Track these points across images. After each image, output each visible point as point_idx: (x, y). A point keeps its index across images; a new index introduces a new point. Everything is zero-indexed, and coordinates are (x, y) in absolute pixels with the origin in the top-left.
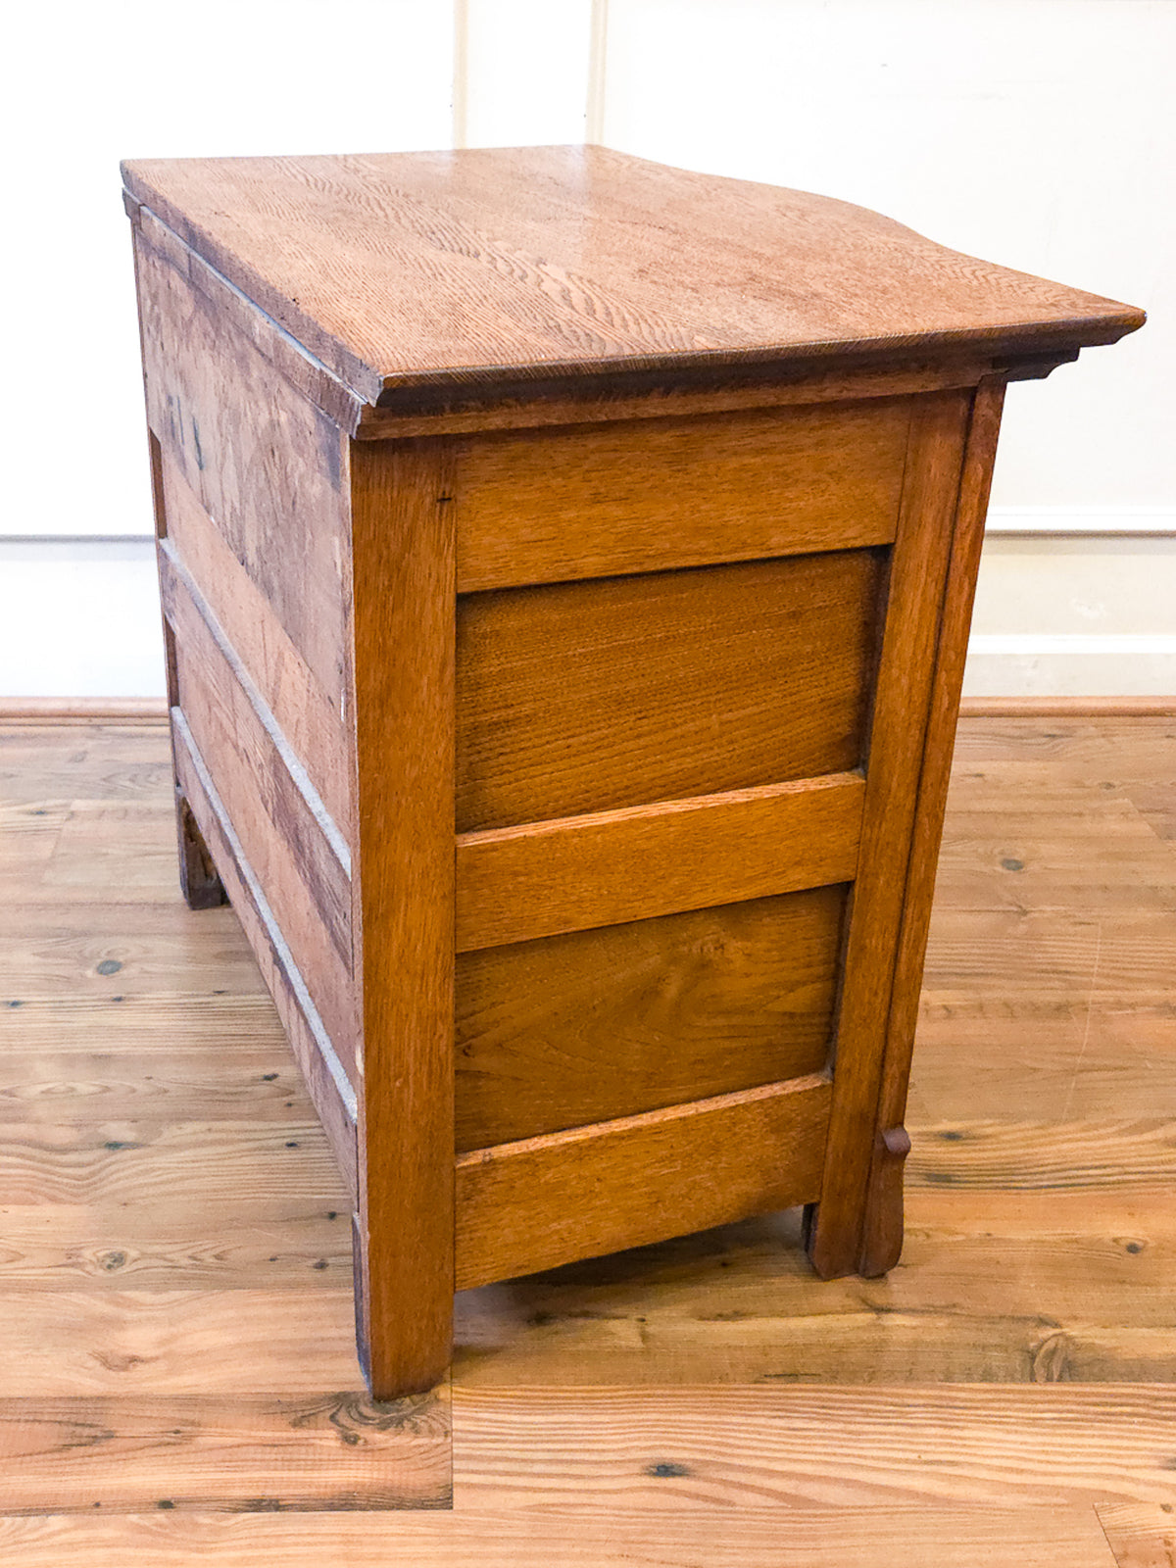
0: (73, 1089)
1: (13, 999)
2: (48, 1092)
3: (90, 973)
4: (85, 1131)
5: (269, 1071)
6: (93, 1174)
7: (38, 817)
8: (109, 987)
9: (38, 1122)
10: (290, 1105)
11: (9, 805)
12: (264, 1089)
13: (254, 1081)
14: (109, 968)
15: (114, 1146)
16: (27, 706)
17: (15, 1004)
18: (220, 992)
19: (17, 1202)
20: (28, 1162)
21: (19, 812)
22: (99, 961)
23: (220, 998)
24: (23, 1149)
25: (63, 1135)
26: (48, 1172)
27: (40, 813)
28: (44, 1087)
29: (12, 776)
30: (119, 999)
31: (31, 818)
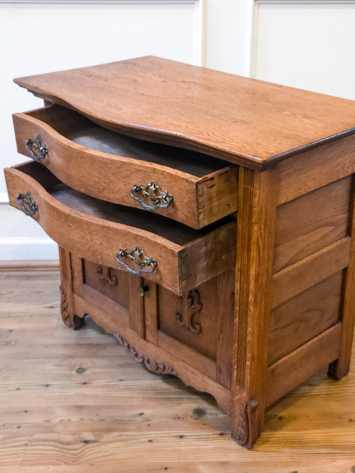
0: (70, 420)
1: (46, 384)
2: (61, 421)
3: (74, 373)
4: (76, 436)
5: (141, 412)
6: (79, 453)
7: (51, 309)
8: (81, 378)
9: (58, 432)
10: (149, 425)
11: (40, 304)
12: (139, 419)
13: (136, 416)
14: (81, 371)
15: (87, 442)
16: (44, 263)
17: (47, 386)
18: (121, 380)
19: (54, 464)
20: (56, 449)
21: (44, 307)
22: (77, 368)
23: (122, 382)
24: (55, 444)
25: (68, 438)
26: (63, 452)
27: (52, 307)
28: (60, 419)
29: (40, 292)
30: (85, 383)
31: (48, 309)
